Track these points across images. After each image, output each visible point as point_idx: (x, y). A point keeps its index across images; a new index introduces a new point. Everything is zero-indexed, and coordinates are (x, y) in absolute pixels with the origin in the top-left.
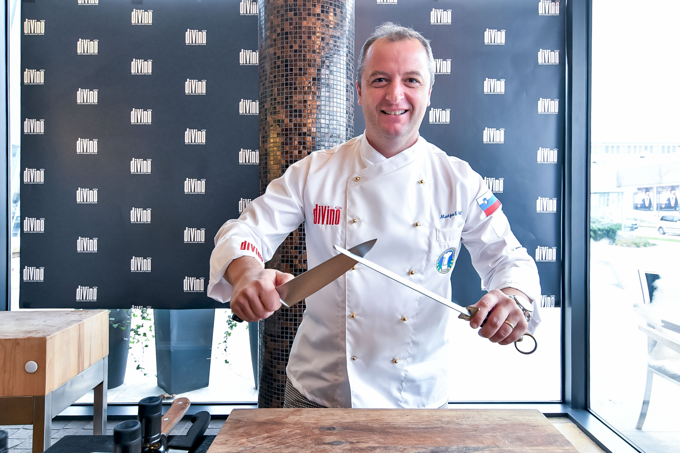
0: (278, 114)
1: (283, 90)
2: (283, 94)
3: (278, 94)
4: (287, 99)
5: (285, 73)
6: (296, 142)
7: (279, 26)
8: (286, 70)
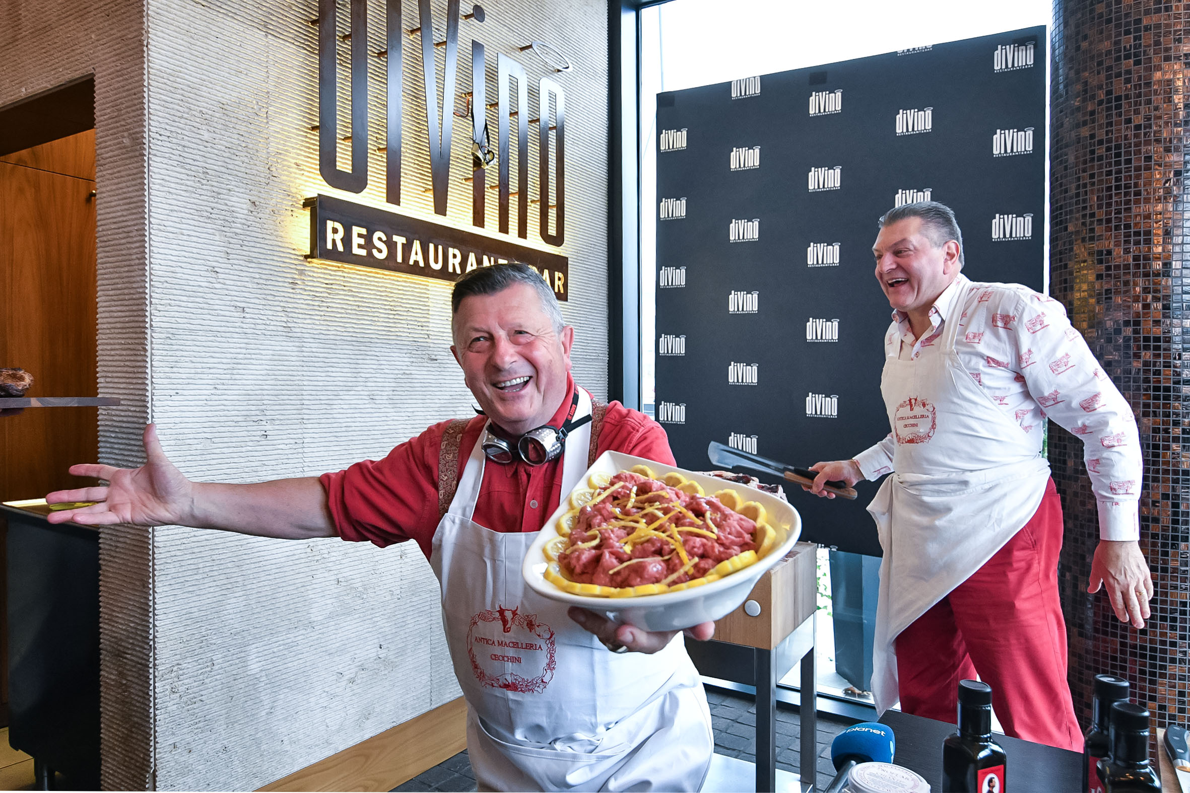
0: (1098, 240)
1: (1110, 197)
2: (1109, 205)
3: (1100, 207)
4: (1118, 212)
5: (1113, 168)
6: (1138, 289)
7: (1100, 87)
8: (1118, 163)
